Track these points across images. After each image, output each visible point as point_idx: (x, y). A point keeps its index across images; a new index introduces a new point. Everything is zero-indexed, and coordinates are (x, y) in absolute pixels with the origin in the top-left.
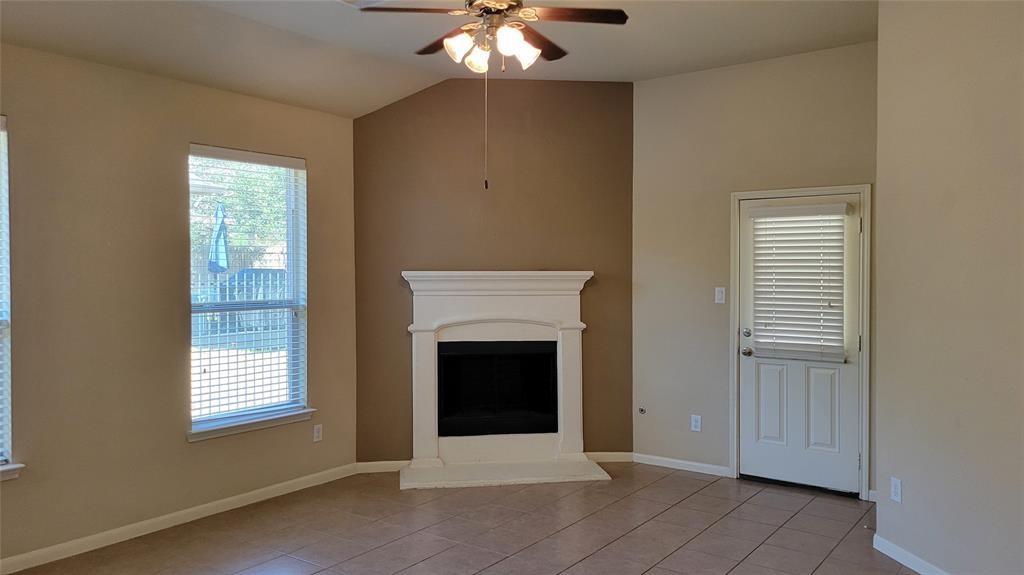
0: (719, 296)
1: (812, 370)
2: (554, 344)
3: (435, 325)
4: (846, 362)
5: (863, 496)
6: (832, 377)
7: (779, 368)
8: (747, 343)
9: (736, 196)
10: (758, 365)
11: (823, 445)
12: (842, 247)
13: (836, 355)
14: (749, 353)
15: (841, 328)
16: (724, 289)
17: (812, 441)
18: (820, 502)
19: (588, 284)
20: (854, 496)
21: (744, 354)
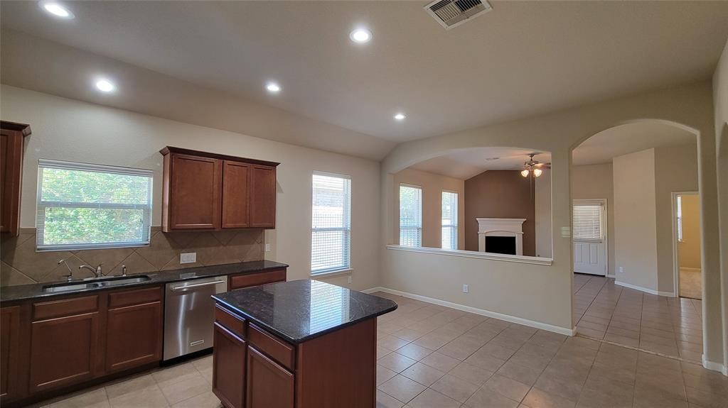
1: (591, 245)
2: (515, 238)
3: (485, 232)
4: (601, 242)
5: (606, 276)
6: (597, 246)
12: (599, 215)
13: (598, 241)
15: (600, 234)
19: (524, 222)
20: (604, 276)
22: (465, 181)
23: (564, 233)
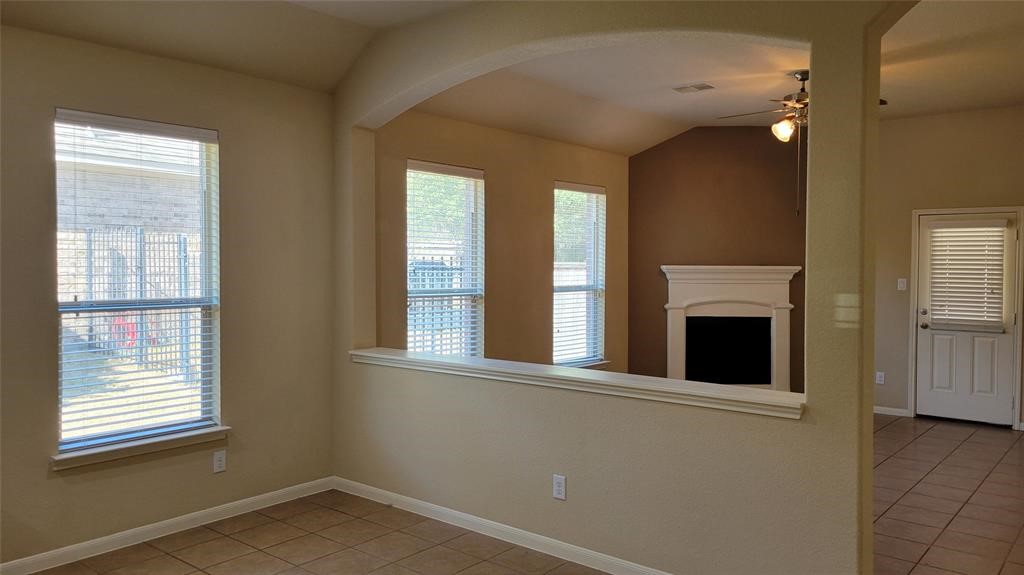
0: (901, 285)
1: (976, 339)
2: (768, 320)
3: (685, 305)
4: (1004, 332)
5: (1016, 427)
6: (993, 344)
7: (949, 337)
8: (923, 319)
9: (916, 213)
10: (933, 335)
11: (985, 392)
12: (1002, 255)
13: (996, 328)
14: (925, 327)
15: (1001, 308)
16: (905, 280)
17: (976, 389)
18: (982, 432)
19: (796, 275)
20: (1008, 428)
21: (922, 327)
22: (630, 158)
23: (841, 314)
